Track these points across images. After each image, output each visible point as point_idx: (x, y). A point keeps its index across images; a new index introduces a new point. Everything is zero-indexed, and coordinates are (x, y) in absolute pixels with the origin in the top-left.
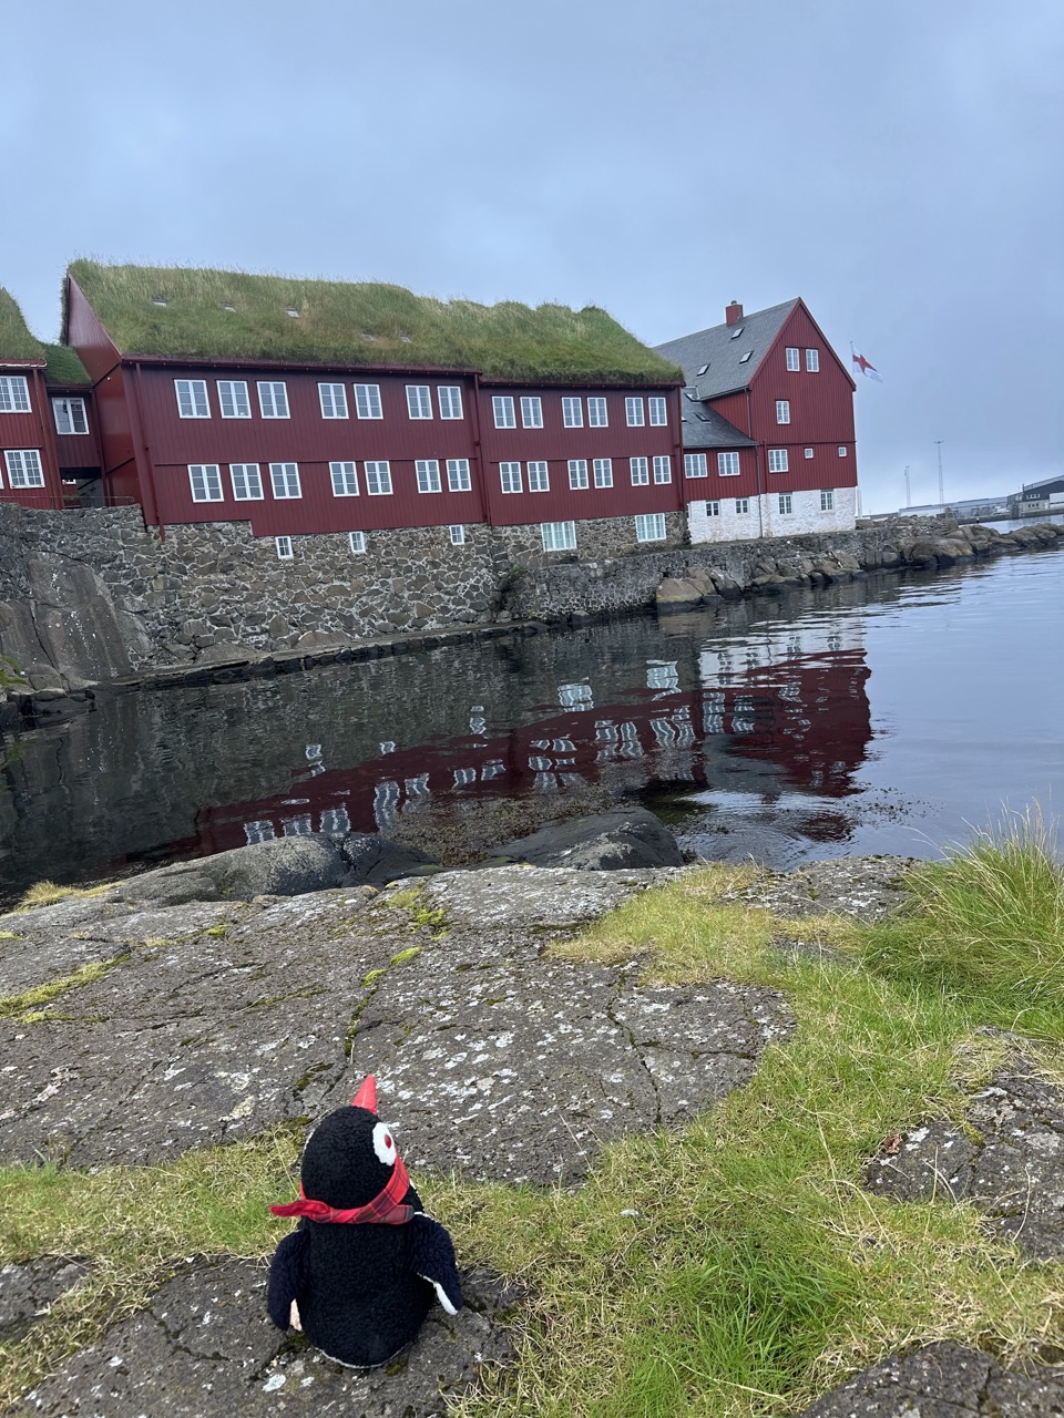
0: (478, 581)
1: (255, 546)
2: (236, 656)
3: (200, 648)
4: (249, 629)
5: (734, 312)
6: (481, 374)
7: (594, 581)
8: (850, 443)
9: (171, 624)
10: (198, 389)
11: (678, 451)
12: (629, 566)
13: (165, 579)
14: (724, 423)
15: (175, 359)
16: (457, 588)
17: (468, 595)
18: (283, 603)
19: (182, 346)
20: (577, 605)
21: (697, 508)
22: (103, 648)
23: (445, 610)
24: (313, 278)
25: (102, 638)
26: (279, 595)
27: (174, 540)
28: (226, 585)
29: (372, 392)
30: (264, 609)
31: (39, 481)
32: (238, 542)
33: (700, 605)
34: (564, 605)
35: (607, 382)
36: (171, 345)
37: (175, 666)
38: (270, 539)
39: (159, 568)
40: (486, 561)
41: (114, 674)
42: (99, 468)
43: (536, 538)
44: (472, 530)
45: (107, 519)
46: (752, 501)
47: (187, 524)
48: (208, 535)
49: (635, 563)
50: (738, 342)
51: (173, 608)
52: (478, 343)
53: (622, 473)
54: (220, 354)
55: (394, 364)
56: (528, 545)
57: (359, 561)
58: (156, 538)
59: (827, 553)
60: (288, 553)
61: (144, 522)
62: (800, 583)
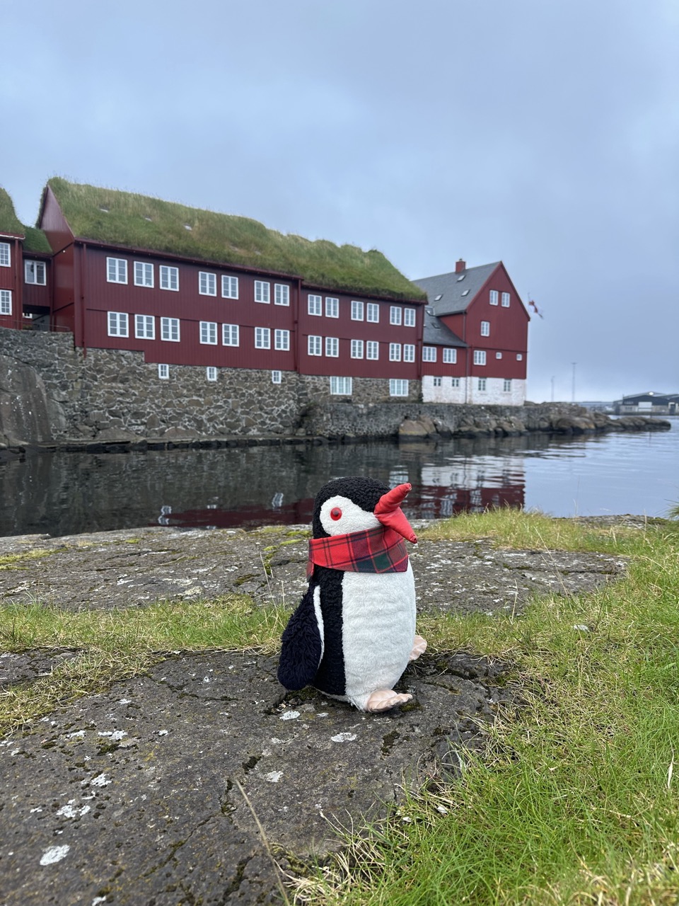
0: (287, 408)
1: (145, 368)
2: (121, 437)
3: (99, 430)
4: (133, 421)
5: (460, 265)
6: (303, 280)
7: (361, 416)
8: (524, 353)
9: (82, 412)
10: (121, 264)
11: (420, 343)
12: (384, 410)
13: (82, 382)
14: (448, 331)
15: (110, 244)
16: (273, 410)
17: (279, 415)
18: (158, 407)
19: (115, 237)
20: (348, 430)
21: (428, 380)
22: (35, 422)
23: (263, 423)
24: (204, 209)
25: (35, 415)
26: (156, 401)
27: (92, 358)
28: (122, 391)
29: (233, 281)
30: (145, 409)
31: (8, 311)
32: (134, 364)
33: (426, 439)
34: (340, 429)
35: (381, 295)
36: (107, 235)
37: (81, 439)
38: (155, 365)
39: (79, 375)
40: (294, 396)
41: (40, 439)
42: (49, 308)
43: (327, 385)
44: (287, 375)
45: (50, 339)
46: (462, 380)
47: (102, 349)
48: (115, 357)
49: (387, 408)
50: (461, 284)
51: (85, 401)
52: (303, 261)
53: (384, 352)
54: (139, 245)
55: (249, 267)
56: (321, 388)
57: (212, 386)
58: (80, 355)
59: (506, 417)
60: (165, 375)
61: (74, 344)
62: (488, 434)
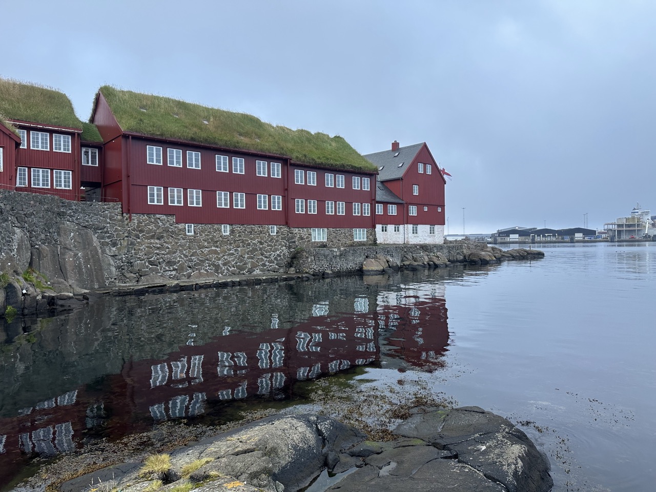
0: (281, 253)
1: (176, 227)
2: (159, 281)
3: (141, 276)
4: (167, 268)
5: (395, 145)
6: (291, 159)
7: (335, 257)
8: (443, 206)
9: (128, 263)
10: (158, 151)
11: (374, 202)
12: (351, 252)
13: (128, 240)
14: (390, 192)
15: (149, 136)
16: (270, 255)
17: (276, 259)
18: (186, 256)
19: (153, 130)
20: (327, 268)
21: (379, 227)
22: (93, 273)
23: (264, 265)
24: (216, 108)
25: (93, 268)
26: (184, 252)
27: (136, 221)
28: (159, 246)
29: (241, 162)
30: (176, 259)
31: (69, 187)
32: (168, 225)
33: (383, 272)
34: (321, 267)
35: (346, 169)
36: (147, 129)
37: (128, 284)
38: (183, 224)
39: (126, 234)
40: (285, 243)
41: (96, 287)
42: (101, 183)
43: (309, 235)
44: (280, 229)
45: (103, 208)
46: (401, 227)
47: (143, 214)
48: (153, 220)
49: (354, 250)
50: (397, 158)
51: (130, 255)
52: (290, 146)
53: (349, 209)
54: (171, 136)
55: (253, 151)
56: (305, 237)
57: (226, 239)
58: (126, 219)
59: (434, 253)
60: (191, 232)
61: (122, 211)
62: (424, 266)
